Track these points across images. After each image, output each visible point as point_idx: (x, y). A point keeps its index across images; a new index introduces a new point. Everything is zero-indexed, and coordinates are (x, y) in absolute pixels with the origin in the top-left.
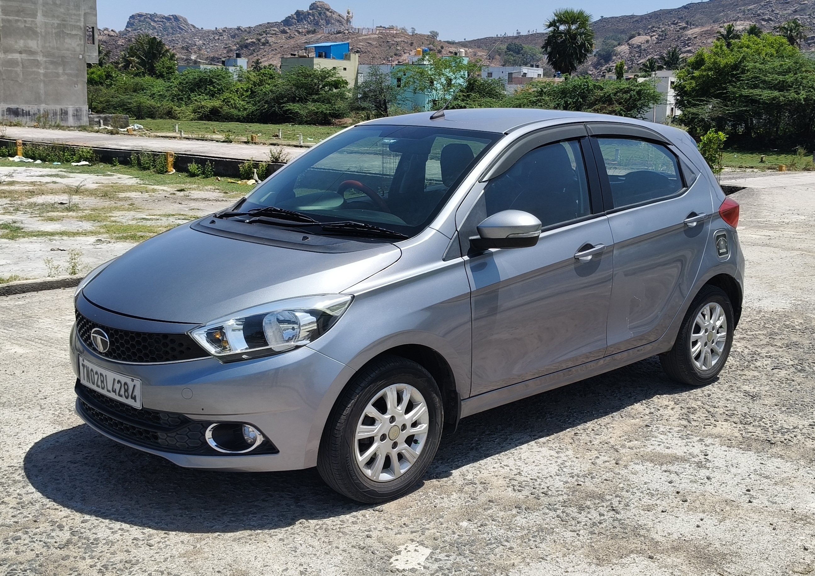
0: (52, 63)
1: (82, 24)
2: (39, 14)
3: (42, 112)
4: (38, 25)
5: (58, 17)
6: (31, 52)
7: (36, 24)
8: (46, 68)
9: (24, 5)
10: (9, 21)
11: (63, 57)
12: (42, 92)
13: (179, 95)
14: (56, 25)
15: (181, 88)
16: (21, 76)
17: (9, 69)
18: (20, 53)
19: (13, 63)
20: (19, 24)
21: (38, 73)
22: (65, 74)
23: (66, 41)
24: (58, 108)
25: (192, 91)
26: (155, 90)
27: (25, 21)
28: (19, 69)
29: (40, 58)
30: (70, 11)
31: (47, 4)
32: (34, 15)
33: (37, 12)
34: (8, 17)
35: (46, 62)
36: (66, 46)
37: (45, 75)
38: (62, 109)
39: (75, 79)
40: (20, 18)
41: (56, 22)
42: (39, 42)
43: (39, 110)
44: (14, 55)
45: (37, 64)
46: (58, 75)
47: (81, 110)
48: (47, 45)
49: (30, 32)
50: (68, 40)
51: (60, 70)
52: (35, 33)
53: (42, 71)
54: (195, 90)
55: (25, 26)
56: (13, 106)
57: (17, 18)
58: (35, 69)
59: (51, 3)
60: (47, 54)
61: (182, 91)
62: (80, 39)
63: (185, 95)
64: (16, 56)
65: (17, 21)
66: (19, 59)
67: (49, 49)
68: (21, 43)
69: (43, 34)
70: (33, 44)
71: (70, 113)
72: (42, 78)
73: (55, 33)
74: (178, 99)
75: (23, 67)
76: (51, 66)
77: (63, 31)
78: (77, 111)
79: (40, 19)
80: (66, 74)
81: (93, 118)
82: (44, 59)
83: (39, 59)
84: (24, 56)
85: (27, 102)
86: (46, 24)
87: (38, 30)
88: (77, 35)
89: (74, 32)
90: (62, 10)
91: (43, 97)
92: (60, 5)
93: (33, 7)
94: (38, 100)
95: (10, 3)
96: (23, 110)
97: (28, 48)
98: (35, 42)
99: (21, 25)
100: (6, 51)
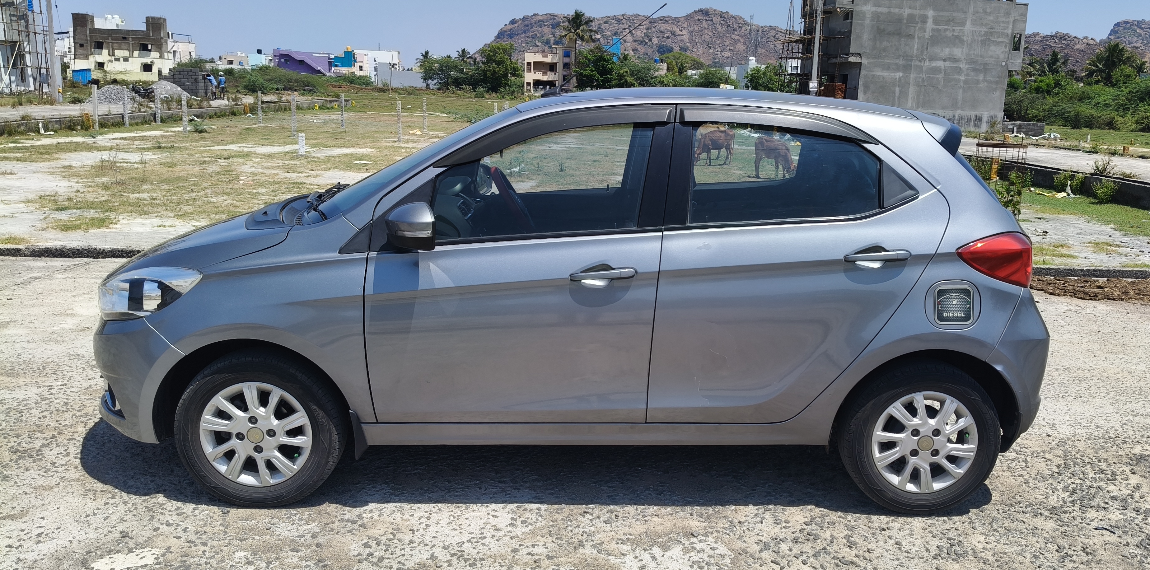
0: (974, 70)
1: (1009, 31)
2: (968, 23)
3: (957, 117)
4: (966, 33)
5: (986, 25)
6: (955, 60)
7: (964, 32)
8: (967, 75)
9: (955, 14)
10: (938, 30)
11: (985, 64)
12: (960, 98)
13: (1126, 105)
14: (983, 33)
15: (1130, 97)
16: (942, 83)
17: (932, 76)
18: (945, 60)
19: (936, 70)
20: (947, 33)
21: (958, 80)
22: (984, 81)
23: (991, 48)
24: (973, 114)
25: (1142, 100)
26: (1101, 99)
27: (954, 30)
28: (941, 76)
29: (963, 65)
30: (1000, 19)
31: (977, 12)
32: (963, 24)
33: (966, 20)
34: (938, 27)
35: (968, 69)
36: (990, 53)
37: (966, 82)
38: (976, 116)
39: (994, 86)
40: (949, 28)
41: (984, 30)
42: (964, 50)
43: (954, 116)
44: (938, 62)
45: (959, 70)
46: (978, 82)
47: (995, 117)
48: (972, 52)
49: (957, 41)
50: (993, 48)
51: (981, 77)
52: (962, 41)
53: (963, 78)
54: (1146, 100)
55: (953, 35)
57: (946, 27)
58: (956, 76)
59: (982, 11)
60: (970, 62)
61: (1130, 100)
62: (1006, 46)
63: (1132, 104)
64: (940, 64)
65: (946, 30)
66: (943, 67)
67: (973, 57)
68: (947, 51)
69: (969, 42)
70: (958, 52)
71: (985, 119)
72: (962, 84)
73: (981, 41)
74: (1124, 109)
75: (945, 74)
76: (972, 74)
77: (989, 39)
78: (992, 117)
79: (969, 27)
80: (987, 81)
81: (1008, 125)
82: (967, 66)
83: (961, 66)
84: (948, 64)
85: (944, 108)
86: (973, 32)
87: (965, 38)
88: (1002, 42)
89: (1000, 40)
90: (991, 18)
91: (960, 103)
92: (990, 13)
93: (963, 16)
94: (954, 106)
95: (941, 14)
97: (952, 55)
98: (960, 50)
99: (949, 34)
100: (931, 59)
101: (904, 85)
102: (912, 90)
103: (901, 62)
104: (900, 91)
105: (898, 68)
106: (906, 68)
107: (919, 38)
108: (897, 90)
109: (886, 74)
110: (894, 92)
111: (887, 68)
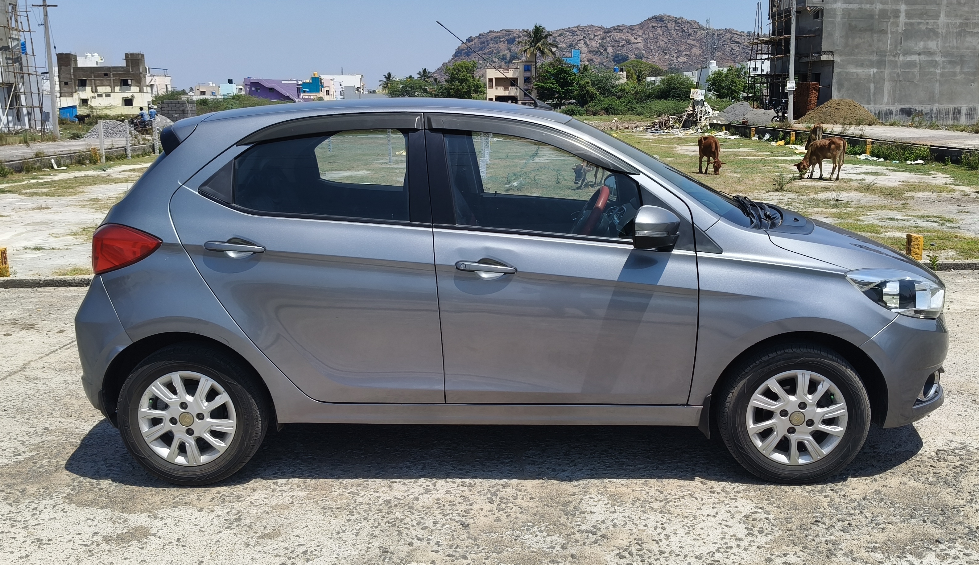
0: (950, 62)
2: (942, 15)
3: (935, 111)
4: (940, 26)
5: (961, 16)
6: (930, 53)
7: (938, 25)
8: (944, 68)
9: (928, 7)
10: (912, 24)
11: (962, 56)
12: (937, 91)
14: (958, 24)
16: (918, 77)
17: (907, 70)
18: (919, 54)
19: (911, 64)
20: (921, 26)
21: (935, 74)
22: (962, 73)
23: (967, 39)
24: (951, 107)
27: (927, 23)
28: (916, 71)
29: (938, 58)
30: (975, 9)
31: (951, 4)
32: (937, 16)
33: (940, 13)
34: (911, 20)
35: (943, 62)
36: (967, 44)
37: (942, 75)
38: (955, 109)
39: (972, 78)
40: (923, 21)
41: (959, 21)
42: (939, 42)
43: (932, 110)
44: (913, 56)
45: (934, 64)
46: (955, 74)
48: (947, 45)
49: (931, 34)
50: (969, 39)
51: (958, 69)
52: (936, 34)
53: (939, 71)
55: (927, 28)
56: (907, 106)
57: (920, 21)
58: (932, 70)
59: (956, 2)
60: (946, 54)
64: (915, 58)
65: (919, 23)
66: (918, 60)
67: (948, 49)
68: (921, 44)
69: (944, 34)
70: (932, 45)
71: (964, 112)
72: (938, 78)
73: (956, 32)
75: (920, 68)
76: (949, 66)
77: (965, 30)
78: (971, 109)
79: (943, 19)
80: (964, 73)
82: (943, 59)
83: (937, 59)
84: (923, 57)
85: (921, 102)
86: (948, 24)
87: (940, 31)
90: (966, 9)
91: (937, 97)
92: (965, 4)
93: (936, 9)
94: (932, 99)
95: (914, 7)
96: (916, 110)
97: (927, 49)
98: (935, 43)
99: (923, 27)
100: (905, 54)
101: (878, 81)
102: (887, 86)
103: (874, 58)
104: (876, 88)
105: (871, 64)
106: (880, 64)
107: (892, 33)
108: (872, 86)
109: (859, 71)
110: (869, 88)
111: (861, 64)
